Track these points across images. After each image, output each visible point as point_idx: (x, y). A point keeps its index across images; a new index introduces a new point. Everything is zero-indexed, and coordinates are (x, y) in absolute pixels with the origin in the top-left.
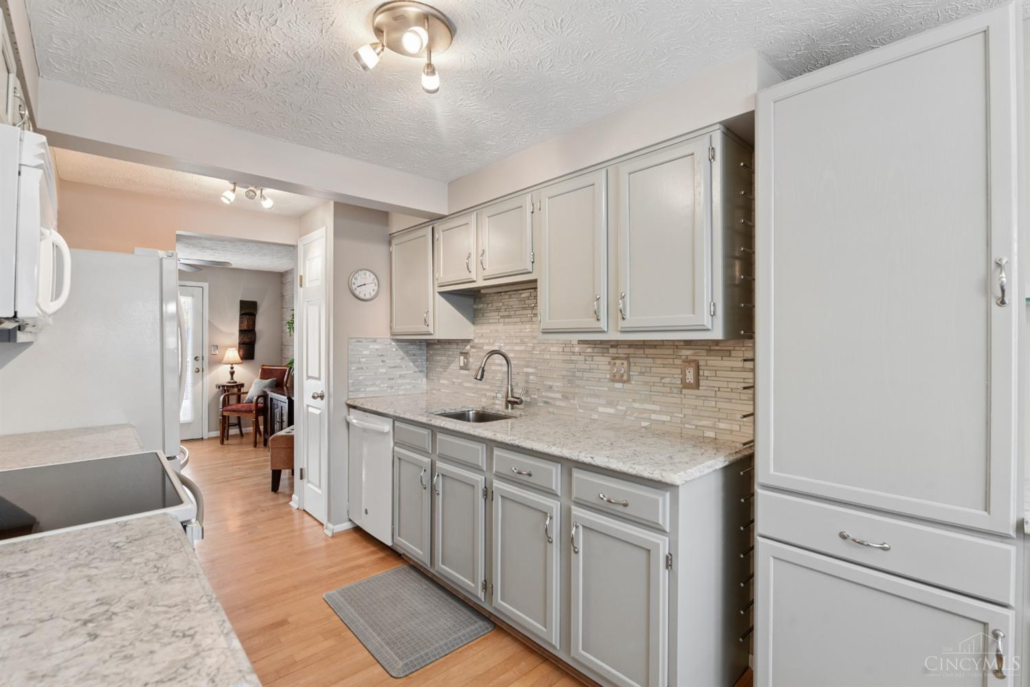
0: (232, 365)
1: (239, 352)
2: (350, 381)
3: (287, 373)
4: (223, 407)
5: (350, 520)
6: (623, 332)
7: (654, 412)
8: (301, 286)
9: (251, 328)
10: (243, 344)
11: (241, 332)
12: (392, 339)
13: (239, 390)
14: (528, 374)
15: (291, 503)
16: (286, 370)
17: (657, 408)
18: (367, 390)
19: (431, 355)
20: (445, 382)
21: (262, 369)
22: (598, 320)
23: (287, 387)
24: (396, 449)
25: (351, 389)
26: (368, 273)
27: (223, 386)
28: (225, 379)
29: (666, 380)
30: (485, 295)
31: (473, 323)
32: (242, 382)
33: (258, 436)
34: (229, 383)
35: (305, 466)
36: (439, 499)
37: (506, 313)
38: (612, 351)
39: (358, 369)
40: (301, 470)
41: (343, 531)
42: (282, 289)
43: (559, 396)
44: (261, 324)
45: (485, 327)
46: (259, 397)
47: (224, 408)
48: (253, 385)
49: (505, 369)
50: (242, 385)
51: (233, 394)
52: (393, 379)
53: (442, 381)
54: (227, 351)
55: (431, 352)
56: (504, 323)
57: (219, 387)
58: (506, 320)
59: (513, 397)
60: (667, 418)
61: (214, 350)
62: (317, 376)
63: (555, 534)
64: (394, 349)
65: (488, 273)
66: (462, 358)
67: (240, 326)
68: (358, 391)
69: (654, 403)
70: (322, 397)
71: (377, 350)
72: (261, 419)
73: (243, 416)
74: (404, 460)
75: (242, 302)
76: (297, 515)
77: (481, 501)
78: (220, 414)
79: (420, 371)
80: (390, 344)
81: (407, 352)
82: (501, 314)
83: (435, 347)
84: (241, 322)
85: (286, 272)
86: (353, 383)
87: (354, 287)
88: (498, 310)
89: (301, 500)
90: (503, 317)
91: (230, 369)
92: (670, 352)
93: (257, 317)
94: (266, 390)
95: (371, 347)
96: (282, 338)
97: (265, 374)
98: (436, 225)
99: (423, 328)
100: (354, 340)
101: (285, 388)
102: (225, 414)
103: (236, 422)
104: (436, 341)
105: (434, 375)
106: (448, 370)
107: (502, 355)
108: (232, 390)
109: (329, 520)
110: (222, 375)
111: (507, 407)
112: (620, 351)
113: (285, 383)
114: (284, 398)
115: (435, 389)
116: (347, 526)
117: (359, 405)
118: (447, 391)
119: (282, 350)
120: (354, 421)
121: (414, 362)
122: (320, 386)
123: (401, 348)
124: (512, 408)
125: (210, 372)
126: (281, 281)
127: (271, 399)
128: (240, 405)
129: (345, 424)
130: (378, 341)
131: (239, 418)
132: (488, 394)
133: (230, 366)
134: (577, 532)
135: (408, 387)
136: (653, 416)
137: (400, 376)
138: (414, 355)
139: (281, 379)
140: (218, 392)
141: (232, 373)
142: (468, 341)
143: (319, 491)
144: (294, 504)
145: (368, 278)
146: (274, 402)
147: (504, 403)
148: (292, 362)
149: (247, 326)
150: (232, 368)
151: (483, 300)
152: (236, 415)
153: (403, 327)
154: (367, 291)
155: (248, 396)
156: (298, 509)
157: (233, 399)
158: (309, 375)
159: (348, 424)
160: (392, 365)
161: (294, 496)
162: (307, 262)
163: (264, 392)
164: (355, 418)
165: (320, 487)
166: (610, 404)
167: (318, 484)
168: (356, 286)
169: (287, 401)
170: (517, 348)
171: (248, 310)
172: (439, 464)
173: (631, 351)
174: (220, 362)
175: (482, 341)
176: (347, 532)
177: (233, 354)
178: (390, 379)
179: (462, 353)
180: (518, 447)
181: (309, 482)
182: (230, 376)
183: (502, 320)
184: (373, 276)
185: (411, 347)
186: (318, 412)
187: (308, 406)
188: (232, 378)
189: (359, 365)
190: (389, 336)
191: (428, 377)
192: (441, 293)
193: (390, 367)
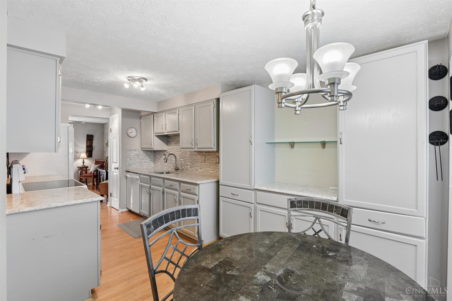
0: (83, 159)
1: (86, 154)
2: (127, 163)
3: (105, 163)
5: (127, 208)
6: (198, 149)
7: (210, 170)
8: (111, 132)
9: (91, 145)
10: (88, 151)
11: (87, 146)
12: (141, 150)
13: (86, 169)
14: (182, 161)
15: (107, 205)
16: (105, 161)
17: (211, 169)
18: (133, 166)
19: (155, 155)
20: (159, 164)
21: (96, 161)
22: (192, 145)
23: (105, 168)
24: (141, 183)
25: (128, 166)
26: (133, 129)
27: (80, 167)
28: (81, 164)
29: (213, 162)
30: (170, 136)
31: (167, 145)
32: (87, 166)
33: (94, 186)
34: (82, 166)
35: (112, 192)
36: (152, 196)
37: (176, 142)
38: (202, 154)
39: (130, 159)
40: (111, 193)
41: (124, 211)
42: (103, 130)
43: (189, 167)
44: (95, 143)
45: (171, 146)
46: (94, 171)
47: (81, 176)
48: (92, 167)
49: (174, 159)
50: (88, 167)
51: (84, 170)
52: (142, 163)
53: (158, 164)
54: (81, 154)
56: (176, 145)
57: (78, 168)
58: (176, 144)
59: (177, 167)
60: (213, 172)
61: (76, 153)
62: (116, 162)
63: (177, 200)
64: (142, 153)
65: (168, 131)
66: (164, 156)
67: (87, 144)
68: (130, 166)
69: (210, 168)
70: (118, 169)
71: (136, 153)
72: (95, 179)
73: (88, 178)
74: (143, 187)
75: (87, 135)
76: (109, 208)
77: (162, 195)
78: (79, 178)
79: (151, 161)
81: (147, 154)
82: (175, 142)
83: (156, 152)
84: (87, 143)
85: (105, 123)
87: (128, 133)
88: (174, 141)
89: (111, 204)
90: (175, 143)
91: (83, 161)
92: (214, 154)
93: (93, 141)
94: (97, 168)
95: (134, 152)
96: (103, 149)
97: (97, 163)
98: (154, 115)
99: (150, 146)
100: (128, 150)
101: (104, 168)
102: (81, 178)
103: (85, 181)
105: (156, 162)
106: (160, 160)
107: (174, 155)
108: (83, 169)
109: (120, 208)
110: (79, 163)
111: (175, 171)
112: (204, 154)
113: (104, 166)
114: (105, 171)
115: (156, 166)
116: (126, 210)
117: (130, 171)
118: (160, 167)
119: (103, 154)
120: (128, 176)
121: (149, 158)
122: (117, 165)
123: (145, 153)
124: (177, 171)
125: (75, 162)
126: (103, 127)
127: (99, 172)
128: (87, 174)
129: (125, 177)
130: (137, 150)
131: (86, 179)
132: (171, 167)
134: (181, 199)
135: (147, 166)
136: (210, 172)
137: (144, 162)
138: (149, 155)
139: (103, 164)
140: (78, 169)
141: (83, 162)
142: (166, 151)
143: (117, 200)
144: (108, 205)
145: (134, 130)
146: (101, 172)
147: (174, 170)
148: (107, 158)
149: (90, 144)
151: (170, 138)
152: (85, 178)
153: (147, 146)
154: (133, 134)
155: (90, 171)
156: (110, 207)
157: (84, 172)
158: (114, 161)
159: (126, 177)
160: (141, 158)
161: (108, 203)
162: (113, 124)
163: (97, 169)
164: (128, 175)
165: (117, 198)
166: (201, 169)
167: (116, 197)
169: (105, 172)
170: (179, 153)
171: (90, 138)
172: (152, 186)
173: (206, 154)
174: (79, 158)
175: (169, 151)
176: (126, 212)
177: (84, 155)
178: (141, 163)
179: (164, 155)
180: (169, 179)
181: (113, 197)
182: (83, 163)
183: (175, 144)
184: (135, 130)
185: (148, 152)
186: (116, 174)
187: (113, 172)
188: (84, 164)
189: (130, 158)
190: (140, 149)
191: (154, 162)
192: (156, 136)
193: (141, 159)
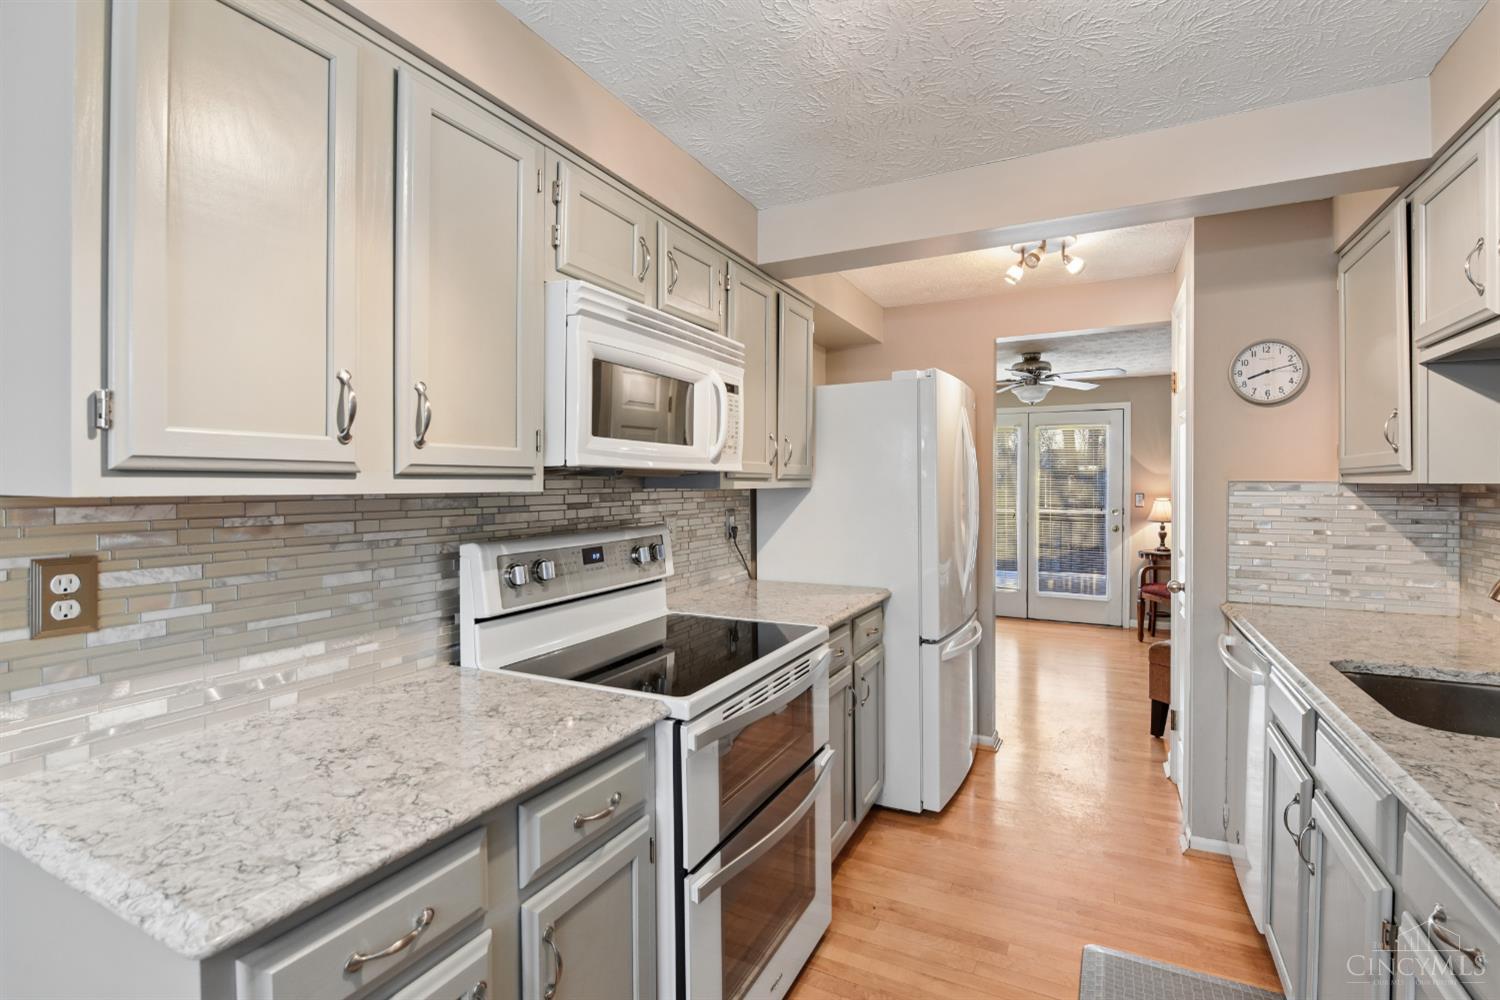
0: (1163, 523)
2: (1232, 568)
4: (1142, 586)
8: (1175, 390)
12: (1345, 484)
15: (1165, 765)
18: (1274, 588)
19: (1473, 523)
24: (1268, 728)
25: (1235, 583)
26: (1276, 346)
27: (1149, 555)
28: (1152, 544)
34: (1159, 550)
39: (1253, 543)
40: (1173, 713)
41: (1214, 854)
47: (1144, 588)
52: (1348, 573)
54: (1157, 502)
55: (1471, 517)
57: (1142, 556)
61: (1139, 500)
62: (1183, 551)
64: (1353, 507)
68: (1253, 588)
70: (1184, 591)
71: (1303, 506)
74: (1278, 761)
78: (1138, 594)
79: (1437, 562)
80: (1341, 495)
81: (1393, 516)
83: (1481, 503)
86: (1237, 571)
87: (1239, 380)
89: (1174, 766)
91: (1159, 530)
95: (1285, 500)
98: (1414, 196)
99: (1383, 456)
100: (1239, 486)
102: (1142, 595)
104: (1483, 490)
105: (1478, 575)
108: (1156, 562)
110: (1148, 538)
115: (1478, 612)
121: (1416, 537)
123: (1373, 505)
125: (1133, 533)
129: (1219, 648)
130: (1306, 486)
133: (1160, 524)
135: (1397, 595)
137: (1371, 568)
138: (1417, 522)
140: (1138, 562)
141: (1163, 536)
144: (1167, 769)
145: (1280, 356)
150: (1163, 528)
153: (1370, 456)
154: (1273, 386)
156: (1169, 779)
157: (1164, 576)
160: (1345, 540)
161: (1169, 755)
168: (1244, 378)
174: (1146, 518)
177: (1165, 506)
178: (1338, 572)
181: (1180, 738)
182: (1159, 540)
184: (1288, 352)
185: (1406, 503)
188: (1163, 544)
189: (1255, 537)
190: (1337, 477)
191: (1462, 579)
192: (1428, 364)
193: (1336, 547)
